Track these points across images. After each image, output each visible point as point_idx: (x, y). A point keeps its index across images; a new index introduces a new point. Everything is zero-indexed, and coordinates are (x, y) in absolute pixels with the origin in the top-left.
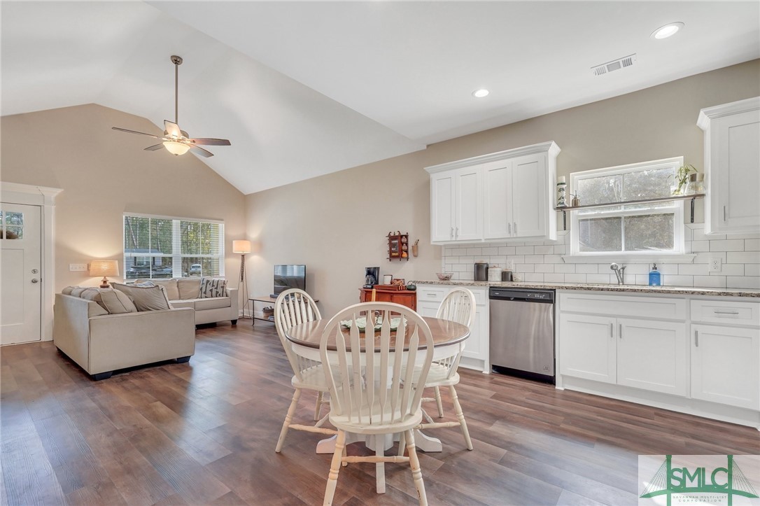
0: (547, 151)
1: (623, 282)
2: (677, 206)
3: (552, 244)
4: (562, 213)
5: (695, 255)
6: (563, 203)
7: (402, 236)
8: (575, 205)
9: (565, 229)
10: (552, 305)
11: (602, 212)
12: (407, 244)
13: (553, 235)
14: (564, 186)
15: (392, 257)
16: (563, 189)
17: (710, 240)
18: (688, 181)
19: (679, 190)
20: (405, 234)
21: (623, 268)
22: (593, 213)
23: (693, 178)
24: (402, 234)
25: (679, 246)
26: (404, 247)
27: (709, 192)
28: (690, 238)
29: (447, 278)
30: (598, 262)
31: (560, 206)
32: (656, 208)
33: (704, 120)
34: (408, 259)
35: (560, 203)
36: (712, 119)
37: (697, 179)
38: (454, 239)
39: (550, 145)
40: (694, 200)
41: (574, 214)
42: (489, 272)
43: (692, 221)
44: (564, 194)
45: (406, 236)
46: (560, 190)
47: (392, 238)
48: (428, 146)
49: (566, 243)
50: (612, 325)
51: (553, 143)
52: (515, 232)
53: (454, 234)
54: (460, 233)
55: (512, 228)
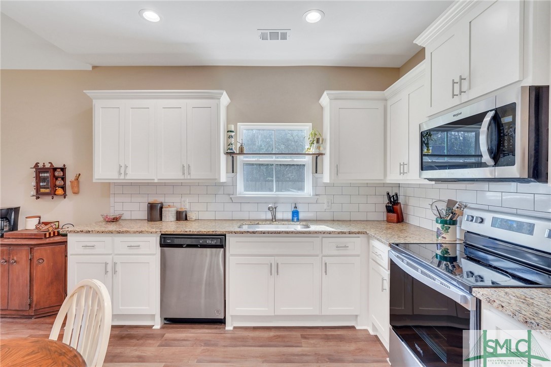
0: (219, 99)
1: (275, 219)
2: (307, 160)
3: (223, 185)
4: (231, 158)
5: (318, 197)
6: (232, 149)
7: (55, 169)
8: (241, 152)
9: (233, 172)
10: (223, 249)
11: (261, 159)
12: (63, 179)
13: (223, 177)
14: (233, 134)
15: (39, 195)
16: (232, 137)
17: (326, 186)
18: (315, 142)
19: (310, 149)
20: (61, 166)
21: (275, 208)
22: (254, 159)
23: (318, 141)
24: (55, 166)
25: (308, 190)
26: (59, 182)
27: (328, 152)
28: (315, 185)
29: (115, 220)
30: (257, 201)
31: (229, 151)
32: (295, 160)
33: (325, 100)
34: (65, 196)
35: (229, 149)
36: (330, 99)
37: (320, 142)
38: (122, 178)
39: (222, 94)
40: (318, 156)
41: (240, 159)
42: (163, 212)
43: (316, 173)
44: (233, 140)
45: (63, 169)
46: (230, 137)
47: (39, 170)
48: (94, 67)
49: (234, 185)
50: (271, 264)
51: (225, 93)
52: (189, 174)
53: (122, 172)
54: (129, 171)
55: (186, 169)
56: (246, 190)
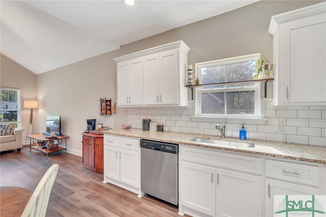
0: (179, 47)
1: (224, 136)
2: (257, 87)
3: (184, 108)
4: (190, 89)
5: (267, 119)
6: (190, 83)
7: (107, 101)
8: (197, 84)
9: (192, 99)
10: (177, 155)
11: (214, 89)
12: (110, 106)
13: (184, 102)
14: (191, 72)
15: (102, 114)
16: (190, 74)
17: (276, 109)
18: (263, 69)
19: (258, 76)
21: (224, 127)
22: (209, 89)
23: (266, 67)
24: (107, 100)
25: (258, 113)
26: (109, 107)
27: (276, 77)
28: (264, 109)
29: (128, 128)
30: (210, 121)
31: (188, 84)
32: (244, 87)
34: (111, 114)
35: (189, 83)
36: (279, 23)
37: (269, 68)
38: (129, 104)
39: (180, 43)
40: (267, 82)
41: (197, 89)
42: (150, 126)
43: (266, 97)
44: (191, 76)
45: (110, 101)
46: (189, 74)
47: (102, 101)
48: (121, 47)
49: (193, 109)
50: (212, 174)
51: (182, 42)
52: (161, 101)
53: (128, 101)
54: (131, 101)
55: (159, 98)
56: (203, 112)
